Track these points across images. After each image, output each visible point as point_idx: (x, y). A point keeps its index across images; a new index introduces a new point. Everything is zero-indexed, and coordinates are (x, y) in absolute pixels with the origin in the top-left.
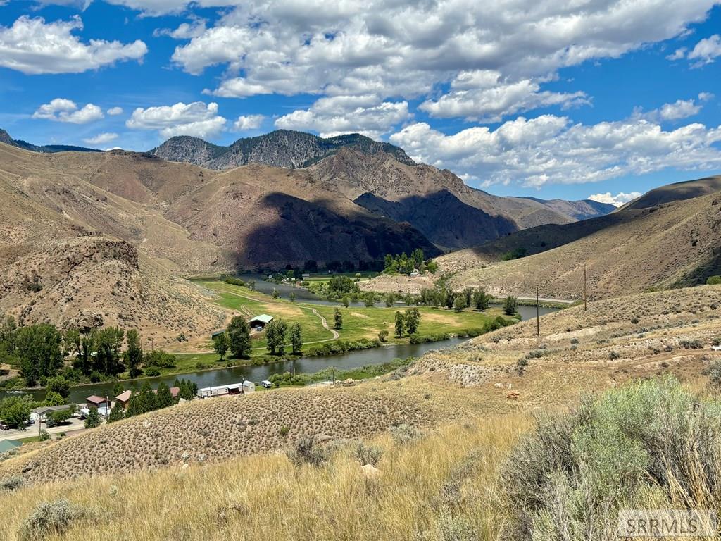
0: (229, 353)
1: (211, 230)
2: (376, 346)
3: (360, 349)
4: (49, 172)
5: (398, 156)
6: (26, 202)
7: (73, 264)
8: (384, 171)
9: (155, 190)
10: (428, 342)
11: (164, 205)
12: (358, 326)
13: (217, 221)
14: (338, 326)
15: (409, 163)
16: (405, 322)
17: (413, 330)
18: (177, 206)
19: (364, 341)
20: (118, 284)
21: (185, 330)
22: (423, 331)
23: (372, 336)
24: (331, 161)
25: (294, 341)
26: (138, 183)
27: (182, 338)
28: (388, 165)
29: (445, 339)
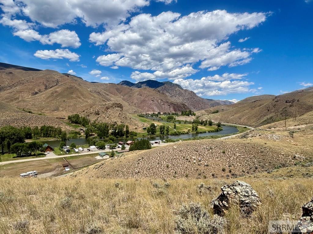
0: (150, 133)
1: (134, 103)
2: (187, 133)
3: (183, 134)
4: (94, 87)
5: (179, 87)
6: (91, 94)
7: (108, 108)
8: (176, 91)
9: (120, 93)
10: (201, 133)
11: (122, 97)
12: (180, 128)
13: (135, 101)
14: (175, 128)
15: (182, 89)
16: (194, 127)
17: (196, 129)
18: (125, 97)
19: (184, 132)
20: (120, 114)
21: (137, 127)
22: (199, 130)
23: (186, 131)
24: (162, 88)
25: (167, 131)
26: (116, 91)
27: (136, 128)
28: (177, 89)
29: (205, 132)
